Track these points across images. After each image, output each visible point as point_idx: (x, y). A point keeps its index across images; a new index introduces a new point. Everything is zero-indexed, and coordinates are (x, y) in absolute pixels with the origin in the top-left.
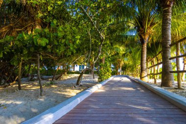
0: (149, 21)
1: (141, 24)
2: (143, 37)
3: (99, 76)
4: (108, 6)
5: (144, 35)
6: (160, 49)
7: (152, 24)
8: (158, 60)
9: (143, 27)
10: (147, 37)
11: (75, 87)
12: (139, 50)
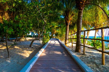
0: (71, 13)
1: (67, 14)
2: (67, 22)
3: (43, 41)
4: (49, 5)
5: (68, 21)
6: (76, 26)
7: (73, 15)
8: (74, 32)
9: (67, 16)
10: (69, 22)
11: (29, 48)
12: (65, 26)
